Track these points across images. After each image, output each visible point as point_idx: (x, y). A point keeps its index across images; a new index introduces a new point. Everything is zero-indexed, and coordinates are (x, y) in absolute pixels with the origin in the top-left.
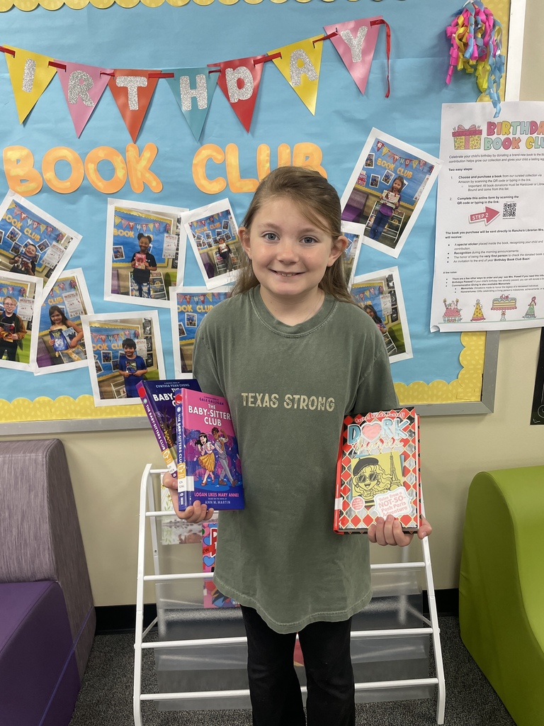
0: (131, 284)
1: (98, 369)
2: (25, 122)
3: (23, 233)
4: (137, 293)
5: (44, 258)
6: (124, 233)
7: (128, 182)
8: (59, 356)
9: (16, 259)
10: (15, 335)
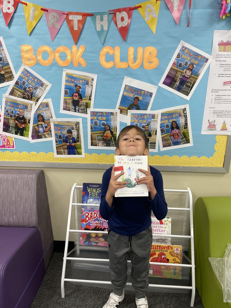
0: (71, 106)
1: (56, 142)
2: (30, 34)
3: (28, 82)
4: (74, 110)
5: (36, 93)
6: (69, 84)
7: (72, 62)
8: (41, 135)
9: (25, 93)
10: (23, 125)
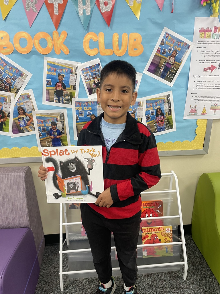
0: (55, 97)
1: (40, 135)
3: (5, 72)
4: (58, 101)
5: (15, 84)
6: (52, 73)
8: (23, 129)
9: (2, 84)
10: (2, 119)
